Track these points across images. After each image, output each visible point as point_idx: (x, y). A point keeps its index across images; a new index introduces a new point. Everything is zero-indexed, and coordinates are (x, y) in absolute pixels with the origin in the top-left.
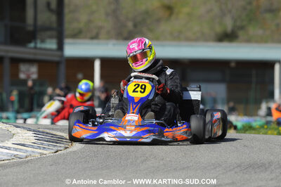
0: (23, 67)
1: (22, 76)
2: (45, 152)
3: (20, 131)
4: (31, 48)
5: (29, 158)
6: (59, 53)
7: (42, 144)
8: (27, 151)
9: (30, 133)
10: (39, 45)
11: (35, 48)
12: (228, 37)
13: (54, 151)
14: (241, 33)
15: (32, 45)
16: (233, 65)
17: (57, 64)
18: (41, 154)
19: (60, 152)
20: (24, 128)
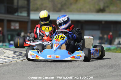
0: (13, 24)
1: (12, 28)
2: (18, 60)
3: (7, 51)
4: (16, 16)
5: (11, 63)
6: (28, 18)
7: (17, 57)
8: (10, 60)
9: (12, 52)
10: (20, 14)
11: (18, 15)
12: (101, 11)
13: (22, 60)
14: (107, 9)
15: (16, 14)
16: (103, 23)
17: (27, 22)
18: (16, 61)
19: (24, 60)
20: (9, 50)
